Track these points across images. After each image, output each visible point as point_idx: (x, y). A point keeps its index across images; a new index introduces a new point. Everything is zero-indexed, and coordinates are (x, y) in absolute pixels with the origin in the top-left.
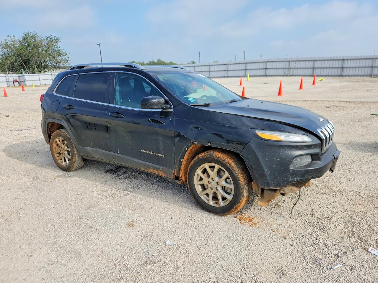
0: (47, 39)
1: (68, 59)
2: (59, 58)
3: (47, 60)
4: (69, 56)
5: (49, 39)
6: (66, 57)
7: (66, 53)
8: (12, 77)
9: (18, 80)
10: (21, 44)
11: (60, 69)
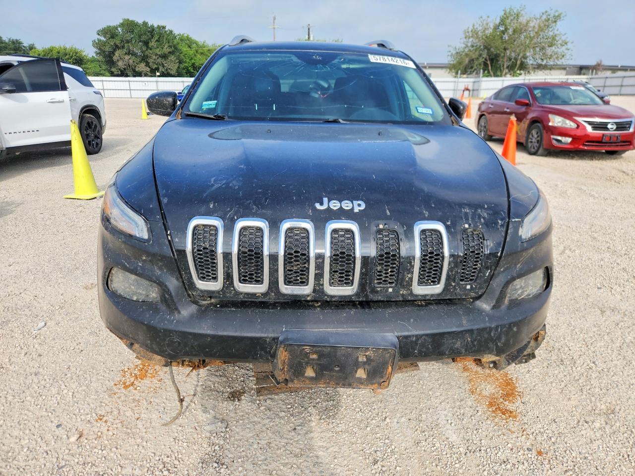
0: (541, 17)
1: (566, 51)
2: (549, 51)
3: (528, 54)
4: (570, 46)
5: (544, 17)
6: (564, 48)
7: (567, 41)
8: (465, 82)
9: (470, 88)
10: (496, 28)
11: (548, 69)
